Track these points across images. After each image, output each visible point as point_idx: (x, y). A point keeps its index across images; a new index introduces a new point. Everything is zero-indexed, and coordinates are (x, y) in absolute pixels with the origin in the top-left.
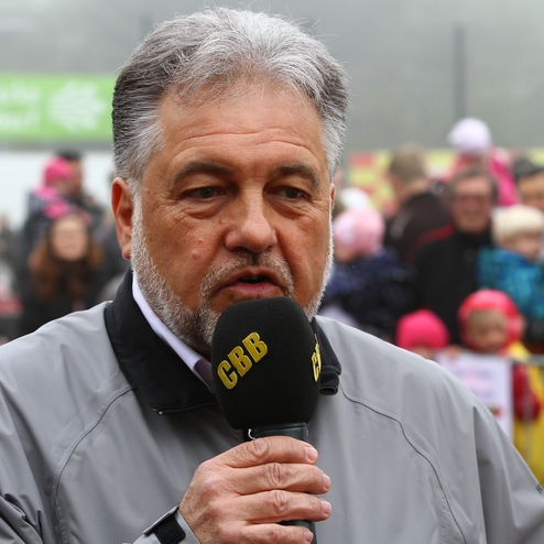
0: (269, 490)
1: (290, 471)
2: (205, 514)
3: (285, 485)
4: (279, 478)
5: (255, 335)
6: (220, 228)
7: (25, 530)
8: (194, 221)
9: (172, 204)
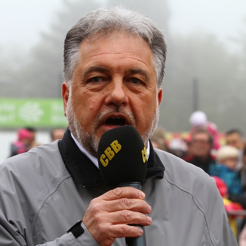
0: (122, 210)
1: (132, 202)
2: (93, 221)
3: (130, 208)
4: (127, 205)
5: (116, 142)
6: (103, 96)
7: (17, 237)
8: (92, 93)
9: (83, 86)
